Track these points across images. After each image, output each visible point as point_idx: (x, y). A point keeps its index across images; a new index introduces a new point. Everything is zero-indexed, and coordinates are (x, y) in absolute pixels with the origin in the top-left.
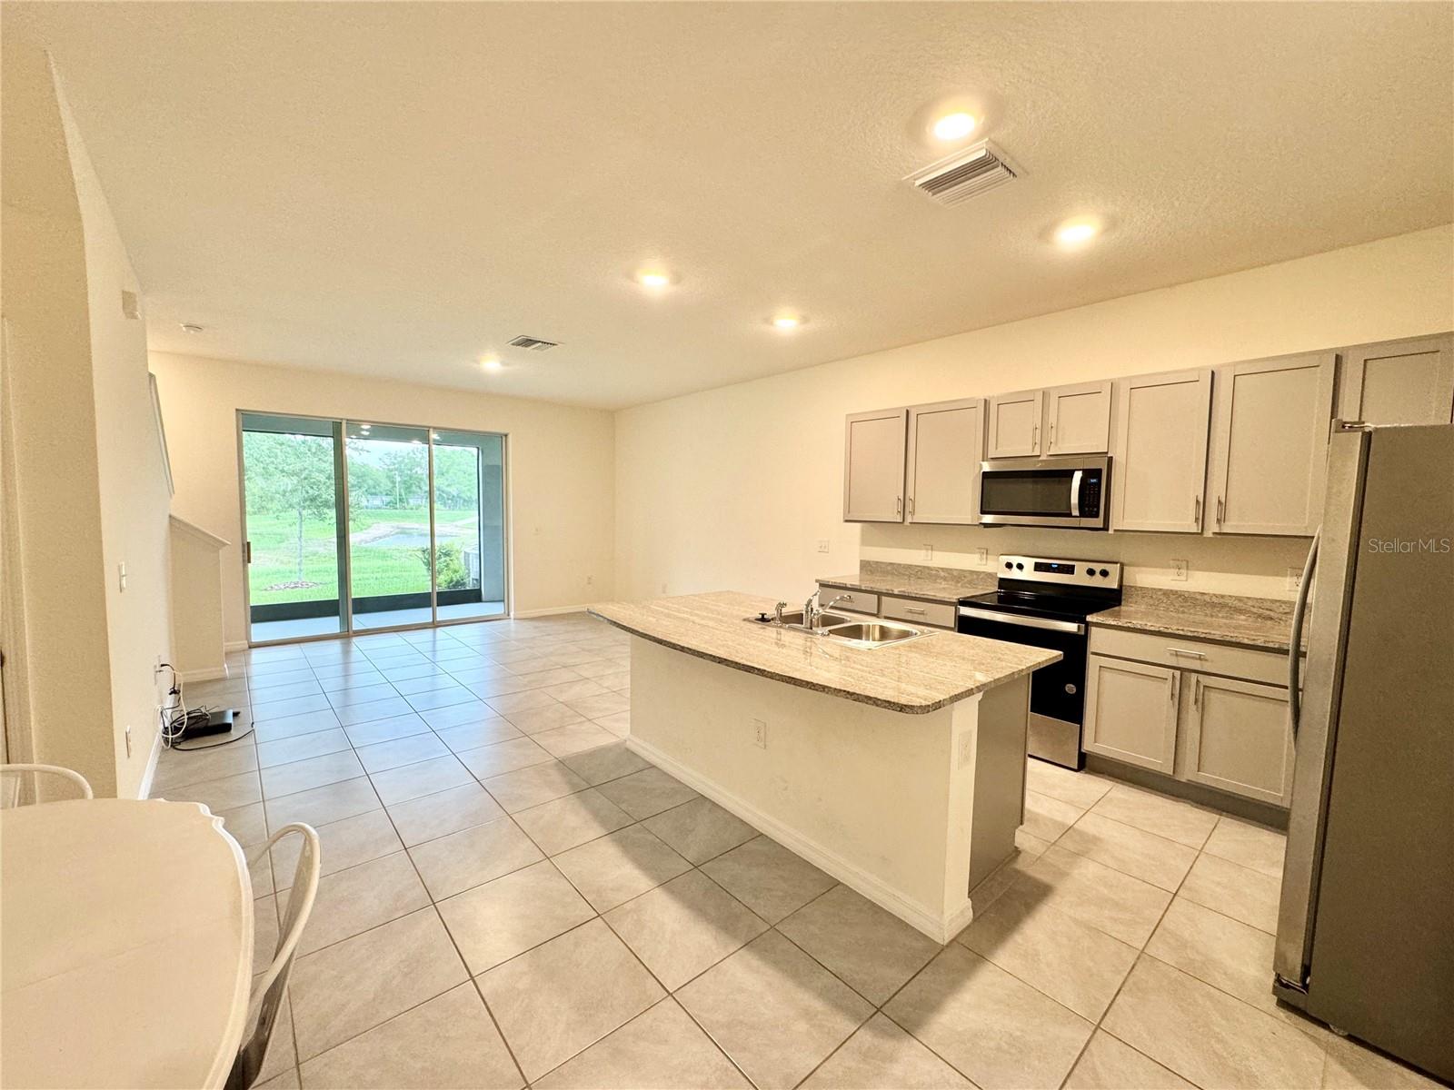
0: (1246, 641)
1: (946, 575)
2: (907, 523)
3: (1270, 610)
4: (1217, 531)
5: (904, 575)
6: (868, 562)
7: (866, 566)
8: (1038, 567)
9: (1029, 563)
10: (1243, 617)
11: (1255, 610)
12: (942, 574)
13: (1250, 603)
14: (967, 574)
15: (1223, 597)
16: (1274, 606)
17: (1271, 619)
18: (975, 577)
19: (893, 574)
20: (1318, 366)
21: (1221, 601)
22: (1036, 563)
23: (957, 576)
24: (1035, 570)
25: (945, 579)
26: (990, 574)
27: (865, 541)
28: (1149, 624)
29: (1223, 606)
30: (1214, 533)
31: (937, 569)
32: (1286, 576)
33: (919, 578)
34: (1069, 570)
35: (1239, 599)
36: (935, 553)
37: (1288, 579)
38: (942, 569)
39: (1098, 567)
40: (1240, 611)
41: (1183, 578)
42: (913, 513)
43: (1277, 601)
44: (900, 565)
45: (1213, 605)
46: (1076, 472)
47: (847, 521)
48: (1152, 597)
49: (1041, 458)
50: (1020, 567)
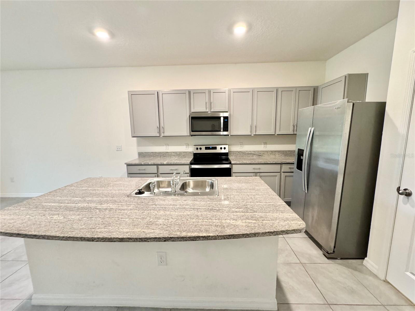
0: (269, 162)
1: (175, 154)
2: (161, 136)
3: (260, 153)
4: (255, 134)
5: (158, 156)
6: (142, 153)
7: (141, 155)
8: (207, 148)
9: (203, 148)
10: (255, 156)
11: (257, 154)
12: (173, 154)
13: (256, 152)
14: (182, 153)
15: (251, 151)
16: (261, 152)
17: (260, 155)
18: (185, 153)
19: (154, 156)
20: (273, 91)
21: (251, 152)
22: (205, 147)
23: (179, 154)
24: (205, 149)
25: (174, 156)
26: (190, 152)
27: (139, 145)
28: (248, 162)
29: (251, 154)
30: (254, 135)
31: (171, 153)
32: (262, 145)
33: (164, 156)
34: (215, 148)
35: (254, 151)
36: (169, 147)
37: (263, 145)
38: (173, 152)
39: (223, 147)
40: (254, 154)
41: (242, 147)
42: (163, 132)
43: (261, 151)
44: (156, 152)
45: (249, 154)
46: (221, 117)
47: (133, 137)
48: (235, 154)
49: (208, 113)
50: (201, 149)
